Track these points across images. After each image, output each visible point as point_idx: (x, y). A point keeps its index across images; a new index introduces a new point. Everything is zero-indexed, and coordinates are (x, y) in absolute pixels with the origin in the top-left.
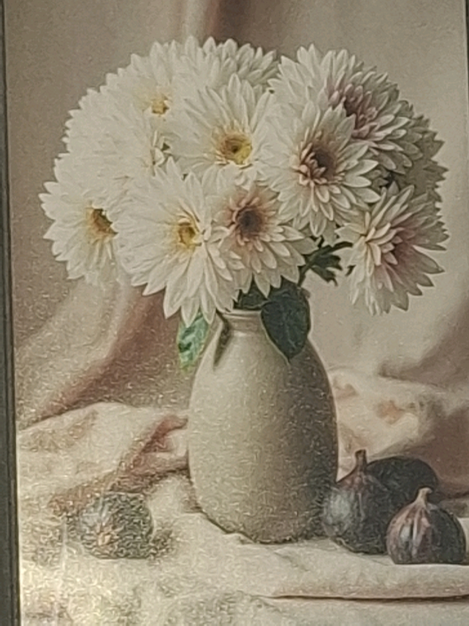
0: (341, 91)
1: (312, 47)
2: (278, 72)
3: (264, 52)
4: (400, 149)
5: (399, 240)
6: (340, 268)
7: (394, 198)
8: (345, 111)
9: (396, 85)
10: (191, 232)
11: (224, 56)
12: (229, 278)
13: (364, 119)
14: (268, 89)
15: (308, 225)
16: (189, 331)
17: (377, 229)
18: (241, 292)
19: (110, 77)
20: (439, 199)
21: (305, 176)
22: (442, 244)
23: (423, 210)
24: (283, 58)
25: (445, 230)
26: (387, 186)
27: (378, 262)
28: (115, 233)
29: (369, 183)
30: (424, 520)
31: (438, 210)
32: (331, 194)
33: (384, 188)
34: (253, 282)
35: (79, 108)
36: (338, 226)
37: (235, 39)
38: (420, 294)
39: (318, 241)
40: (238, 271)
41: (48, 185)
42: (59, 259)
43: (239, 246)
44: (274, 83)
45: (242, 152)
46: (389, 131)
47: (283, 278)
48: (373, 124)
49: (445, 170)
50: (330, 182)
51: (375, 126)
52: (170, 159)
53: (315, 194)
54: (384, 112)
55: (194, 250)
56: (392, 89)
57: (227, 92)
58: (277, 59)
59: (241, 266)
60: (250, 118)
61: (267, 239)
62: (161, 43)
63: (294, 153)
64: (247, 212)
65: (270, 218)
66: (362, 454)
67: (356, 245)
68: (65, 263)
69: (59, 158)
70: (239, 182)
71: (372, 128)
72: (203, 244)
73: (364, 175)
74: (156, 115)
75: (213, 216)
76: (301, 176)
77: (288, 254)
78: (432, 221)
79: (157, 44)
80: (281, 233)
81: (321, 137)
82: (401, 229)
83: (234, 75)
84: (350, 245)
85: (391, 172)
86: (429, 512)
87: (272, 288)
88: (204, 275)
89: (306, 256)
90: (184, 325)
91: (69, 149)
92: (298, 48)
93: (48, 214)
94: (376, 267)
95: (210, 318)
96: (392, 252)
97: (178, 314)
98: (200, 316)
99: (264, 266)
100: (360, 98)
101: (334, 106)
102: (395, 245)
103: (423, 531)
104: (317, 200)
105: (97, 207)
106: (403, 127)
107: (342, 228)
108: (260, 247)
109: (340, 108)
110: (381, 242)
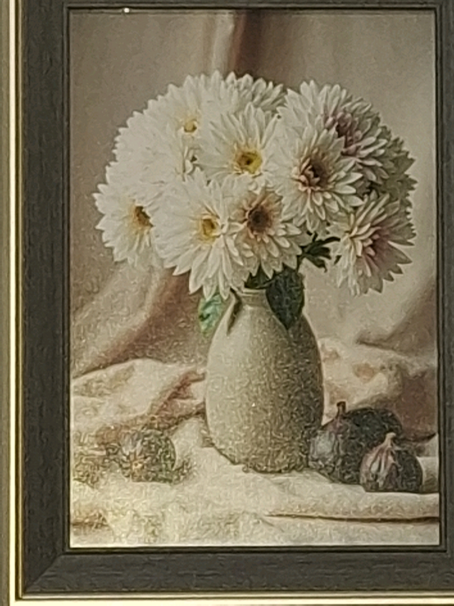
0: (334, 117)
1: (312, 83)
2: (285, 101)
3: (275, 85)
4: (380, 164)
5: (376, 237)
6: (329, 257)
7: (373, 204)
8: (337, 133)
9: (378, 114)
10: (212, 226)
11: (242, 87)
12: (241, 264)
13: (351, 140)
14: (276, 115)
15: (305, 223)
16: (208, 304)
17: (360, 227)
18: (251, 274)
19: (151, 102)
20: (409, 205)
21: (304, 184)
22: (409, 241)
23: (396, 213)
24: (289, 91)
25: (413, 230)
26: (369, 194)
27: (359, 253)
28: (152, 226)
29: (353, 190)
30: (390, 458)
31: (408, 213)
32: (325, 199)
33: (366, 196)
34: (260, 268)
35: (125, 126)
36: (328, 224)
37: (251, 74)
38: (392, 279)
39: (313, 236)
40: (248, 258)
41: (101, 187)
42: (107, 245)
43: (249, 238)
44: (281, 110)
45: (254, 164)
46: (371, 150)
47: (284, 265)
48: (359, 144)
49: (415, 182)
50: (323, 190)
51: (360, 147)
52: (198, 169)
53: (311, 199)
54: (368, 135)
55: (214, 241)
56: (375, 117)
57: (243, 116)
58: (284, 91)
59: (250, 254)
60: (261, 137)
61: (272, 233)
62: (193, 76)
63: (295, 166)
64: (256, 212)
65: (274, 217)
66: (342, 404)
67: (342, 240)
68: (111, 249)
69: (109, 165)
70: (252, 188)
71: (358, 148)
72: (222, 236)
73: (352, 185)
74: (187, 134)
75: (230, 214)
76: (300, 184)
77: (287, 245)
78: (403, 222)
79: (189, 78)
80: (284, 229)
81: (317, 154)
82: (378, 228)
83: (249, 104)
84: (338, 240)
85: (372, 182)
86: (394, 453)
87: (274, 271)
88: (221, 260)
89: (303, 248)
90: (205, 299)
91: (118, 158)
92: (301, 83)
93: (100, 210)
94: (358, 257)
95: (225, 294)
96: (371, 246)
97: (200, 291)
98: (217, 293)
99: (269, 255)
100: (349, 124)
101: (329, 129)
102: (374, 241)
103: (388, 467)
104: (313, 204)
105: (138, 205)
106: (382, 147)
107: (332, 226)
108: (267, 240)
109: (333, 131)
110: (363, 238)
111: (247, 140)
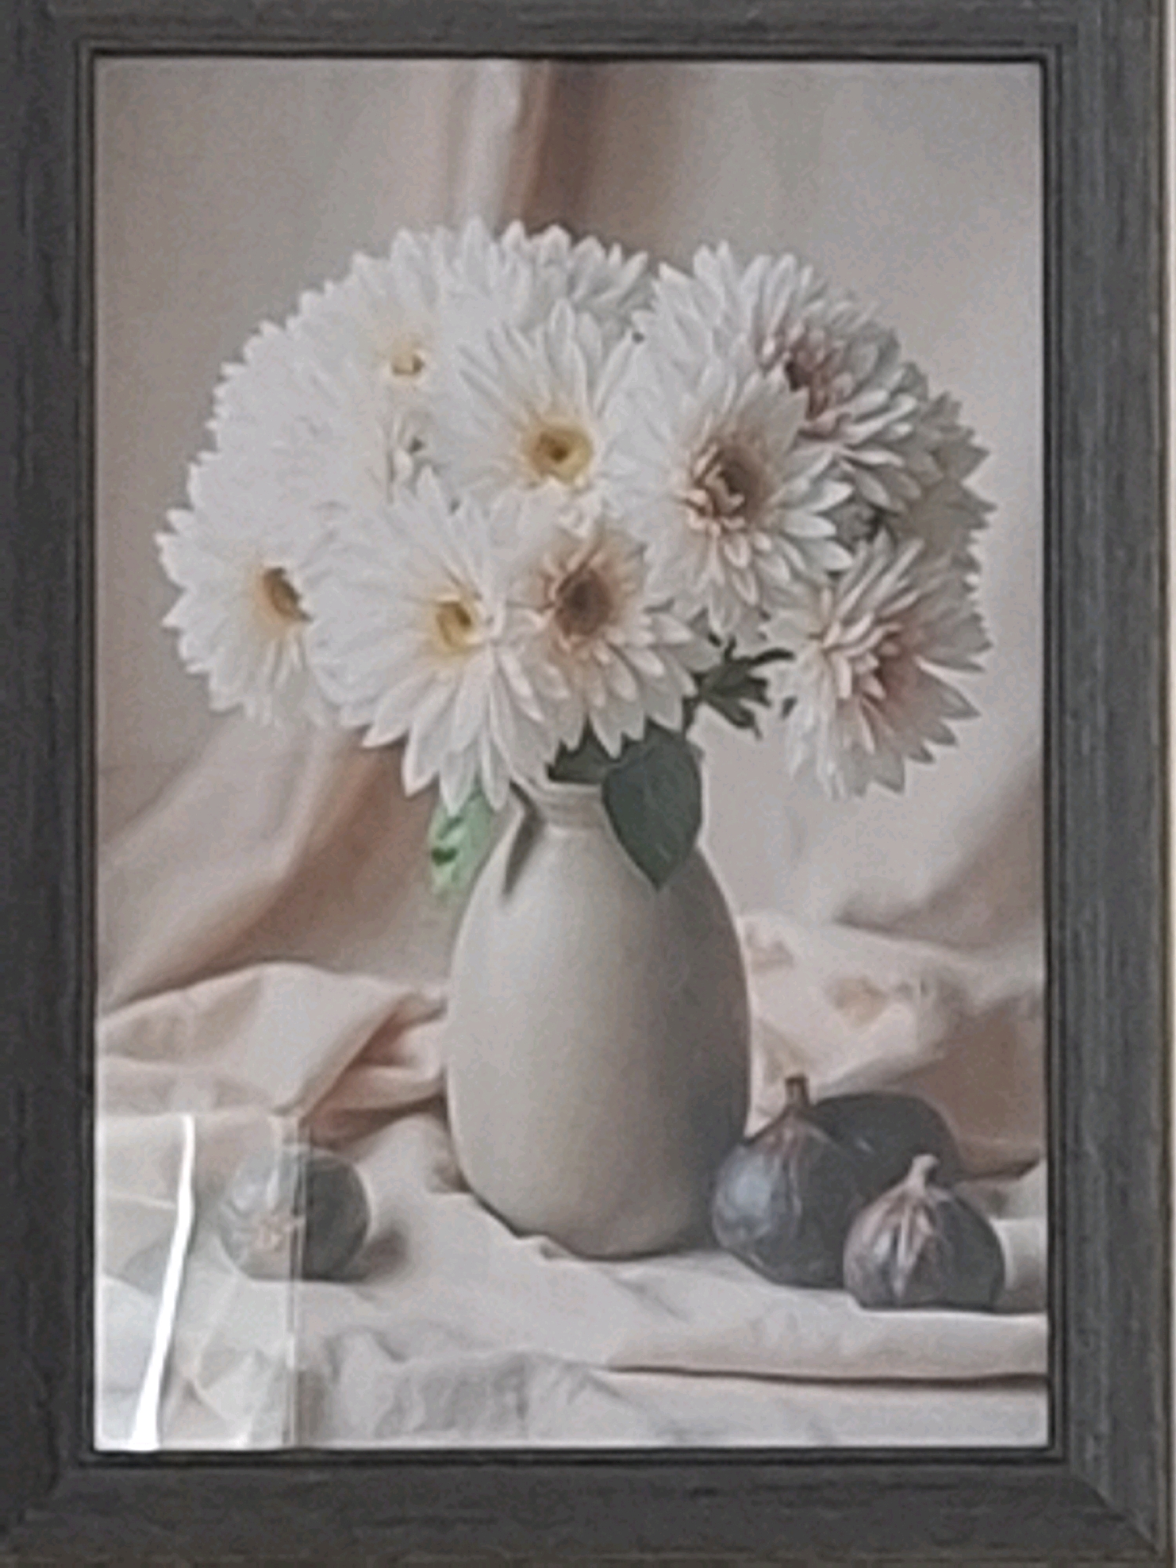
0: (781, 340)
1: (724, 250)
2: (653, 296)
3: (627, 254)
4: (896, 461)
5: (890, 649)
6: (765, 703)
7: (881, 562)
8: (787, 380)
9: (893, 329)
10: (464, 620)
11: (542, 258)
12: (538, 717)
13: (825, 399)
14: (631, 332)
15: (703, 614)
16: (453, 823)
17: (848, 622)
18: (562, 745)
19: (307, 299)
20: (971, 565)
21: (701, 511)
22: (976, 660)
23: (941, 588)
24: (666, 271)
25: (983, 631)
26: (870, 537)
27: (846, 693)
28: (307, 619)
30: (922, 1222)
31: (968, 588)
32: (756, 552)
33: (862, 543)
34: (588, 727)
35: (238, 358)
36: (765, 616)
37: (567, 226)
38: (927, 757)
39: (725, 645)
40: (557, 703)
41: (175, 516)
42: (194, 669)
43: (560, 651)
44: (643, 319)
45: (572, 460)
46: (876, 424)
47: (649, 720)
48: (845, 409)
49: (989, 507)
50: (753, 526)
51: (847, 415)
52: (427, 472)
53: (721, 550)
54: (868, 385)
55: (467, 658)
56: (885, 338)
57: (546, 336)
58: (651, 269)
59: (563, 693)
60: (591, 389)
61: (618, 637)
62: (415, 230)
63: (679, 463)
64: (579, 584)
66: (800, 1082)
67: (801, 658)
68: (202, 678)
69: (198, 462)
70: (566, 521)
71: (841, 420)
72: (488, 648)
73: (825, 514)
74: (400, 382)
75: (510, 588)
76: (692, 512)
77: (659, 670)
78: (958, 612)
79: (404, 235)
80: (651, 629)
81: (735, 436)
82: (894, 626)
83: (563, 302)
84: (789, 656)
85: (878, 508)
86: (932, 1205)
87: (625, 739)
88: (487, 710)
89: (698, 678)
90: (445, 810)
91: (218, 442)
92: (696, 249)
93: (174, 575)
94: (841, 702)
95: (498, 797)
96: (876, 673)
97: (433, 787)
98: (478, 792)
99: (612, 695)
100: (820, 356)
101: (767, 368)
102: (882, 659)
103: (918, 1243)
104: (725, 563)
105: (273, 563)
106: (904, 419)
107: (774, 622)
108: (604, 656)
109: (778, 375)
110: (853, 652)
111: (554, 394)
